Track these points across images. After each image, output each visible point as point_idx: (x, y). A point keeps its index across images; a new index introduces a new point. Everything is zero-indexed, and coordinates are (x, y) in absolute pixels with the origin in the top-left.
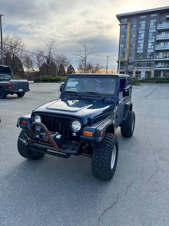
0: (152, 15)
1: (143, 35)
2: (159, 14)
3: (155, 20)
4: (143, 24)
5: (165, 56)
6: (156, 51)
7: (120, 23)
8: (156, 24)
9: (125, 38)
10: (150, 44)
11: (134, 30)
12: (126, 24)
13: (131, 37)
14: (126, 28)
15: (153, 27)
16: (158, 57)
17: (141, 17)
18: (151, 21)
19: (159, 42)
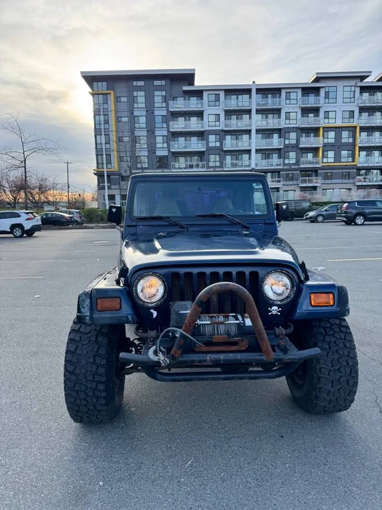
0: (157, 83)
1: (143, 120)
2: (169, 81)
3: (164, 93)
4: (141, 97)
5: (191, 164)
6: (173, 153)
7: (91, 91)
8: (165, 100)
9: (106, 122)
10: (159, 139)
11: (124, 106)
12: (106, 94)
13: (119, 122)
14: (106, 102)
15: (159, 105)
16: (177, 165)
17: (135, 83)
18: (156, 93)
19: (176, 135)
